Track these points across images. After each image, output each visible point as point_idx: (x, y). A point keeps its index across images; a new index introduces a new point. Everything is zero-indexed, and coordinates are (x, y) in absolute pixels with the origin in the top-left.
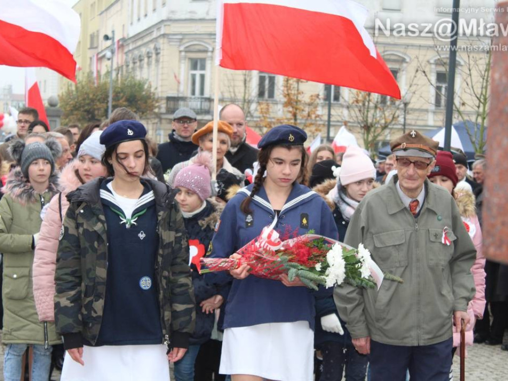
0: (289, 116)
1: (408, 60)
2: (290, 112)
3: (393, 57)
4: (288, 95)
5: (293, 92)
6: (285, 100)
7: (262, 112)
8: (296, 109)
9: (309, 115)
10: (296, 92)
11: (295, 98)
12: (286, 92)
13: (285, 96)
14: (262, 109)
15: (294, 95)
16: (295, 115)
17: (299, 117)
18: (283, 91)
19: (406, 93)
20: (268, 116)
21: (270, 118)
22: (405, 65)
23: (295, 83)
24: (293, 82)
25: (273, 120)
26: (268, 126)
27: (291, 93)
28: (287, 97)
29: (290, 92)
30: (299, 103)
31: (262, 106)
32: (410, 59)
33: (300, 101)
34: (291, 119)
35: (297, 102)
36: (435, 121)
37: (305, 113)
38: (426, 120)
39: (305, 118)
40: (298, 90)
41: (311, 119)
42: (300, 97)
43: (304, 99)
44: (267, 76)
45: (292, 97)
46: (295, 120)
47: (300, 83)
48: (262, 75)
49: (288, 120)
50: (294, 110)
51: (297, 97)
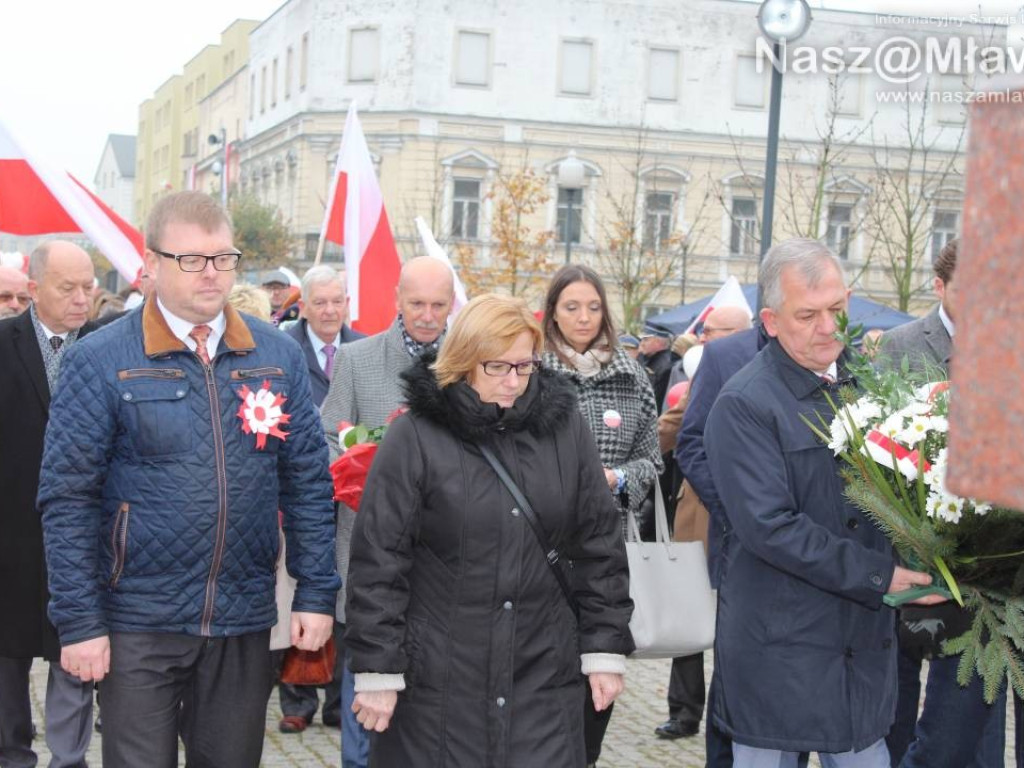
0: (505, 265)
1: (688, 179)
2: (506, 260)
3: (668, 175)
4: (504, 232)
5: (510, 228)
6: (498, 240)
7: (462, 260)
8: (516, 255)
9: (536, 264)
10: (515, 229)
11: (514, 236)
12: (500, 229)
13: (499, 236)
14: (462, 255)
15: (513, 232)
16: (514, 264)
17: (520, 267)
18: (494, 226)
19: (691, 231)
20: (471, 266)
22: (684, 187)
23: (513, 214)
24: (512, 211)
27: (508, 230)
28: (502, 235)
29: (506, 227)
30: (519, 246)
31: (463, 251)
32: (692, 177)
33: (523, 243)
34: (508, 270)
35: (518, 243)
37: (530, 261)
39: (529, 270)
40: (518, 225)
41: (540, 271)
42: (522, 237)
43: (527, 239)
44: (466, 202)
45: (509, 236)
46: (515, 272)
47: (522, 214)
48: (459, 200)
49: (504, 272)
50: (513, 256)
51: (517, 237)
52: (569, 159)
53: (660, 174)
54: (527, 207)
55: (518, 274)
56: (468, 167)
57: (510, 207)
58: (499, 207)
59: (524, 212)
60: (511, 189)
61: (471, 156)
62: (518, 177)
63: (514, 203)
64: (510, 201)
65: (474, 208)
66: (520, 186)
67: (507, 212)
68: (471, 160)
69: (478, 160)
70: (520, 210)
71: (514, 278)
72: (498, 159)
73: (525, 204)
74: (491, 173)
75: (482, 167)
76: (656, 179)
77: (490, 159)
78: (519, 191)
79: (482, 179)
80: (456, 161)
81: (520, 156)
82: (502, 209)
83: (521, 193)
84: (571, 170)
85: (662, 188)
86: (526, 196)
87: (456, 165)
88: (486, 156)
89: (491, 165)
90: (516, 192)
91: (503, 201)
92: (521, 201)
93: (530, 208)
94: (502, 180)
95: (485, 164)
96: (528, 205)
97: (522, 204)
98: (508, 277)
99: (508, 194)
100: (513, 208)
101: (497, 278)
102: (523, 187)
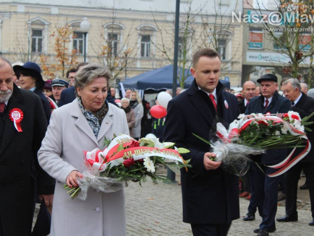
0: (60, 63)
1: (124, 28)
2: (60, 61)
3: (117, 26)
4: (59, 50)
5: (61, 48)
6: (56, 53)
7: (42, 61)
8: (64, 59)
9: (72, 63)
10: (63, 48)
11: (63, 52)
12: (57, 48)
13: (56, 51)
14: (42, 59)
15: (62, 50)
16: (63, 63)
17: (65, 64)
18: (55, 48)
20: (46, 63)
21: (47, 65)
22: (122, 31)
23: (62, 43)
24: (61, 42)
25: (49, 66)
26: (46, 70)
27: (60, 49)
28: (58, 51)
29: (59, 48)
30: (65, 55)
31: (42, 57)
33: (66, 54)
34: (61, 65)
35: (64, 54)
36: (141, 65)
37: (70, 61)
38: (135, 64)
39: (69, 64)
40: (64, 47)
41: (73, 65)
42: (66, 51)
43: (68, 53)
44: (37, 38)
45: (61, 51)
46: (63, 65)
47: (66, 43)
48: (34, 37)
49: (59, 66)
50: (63, 59)
51: (64, 52)
52: (84, 21)
53: (114, 26)
54: (67, 40)
55: (65, 67)
56: (37, 24)
57: (61, 40)
58: (57, 39)
59: (67, 42)
60: (60, 33)
61: (38, 20)
62: (63, 28)
63: (63, 38)
64: (61, 38)
65: (40, 40)
66: (64, 32)
67: (60, 42)
68: (39, 22)
69: (42, 22)
70: (65, 41)
71: (64, 68)
72: (49, 21)
73: (67, 39)
74: (46, 26)
75: (43, 24)
76: (112, 28)
77: (46, 21)
78: (64, 33)
79: (43, 29)
80: (32, 22)
81: (64, 20)
82: (58, 41)
83: (65, 35)
85: (115, 32)
86: (67, 36)
87: (32, 24)
88: (44, 20)
89: (46, 23)
90: (63, 34)
91: (58, 38)
92: (65, 38)
93: (69, 40)
94: (57, 30)
95: (44, 23)
96: (68, 39)
97: (66, 39)
98: (61, 68)
99: (60, 35)
100: (62, 40)
101: (57, 68)
102: (66, 33)
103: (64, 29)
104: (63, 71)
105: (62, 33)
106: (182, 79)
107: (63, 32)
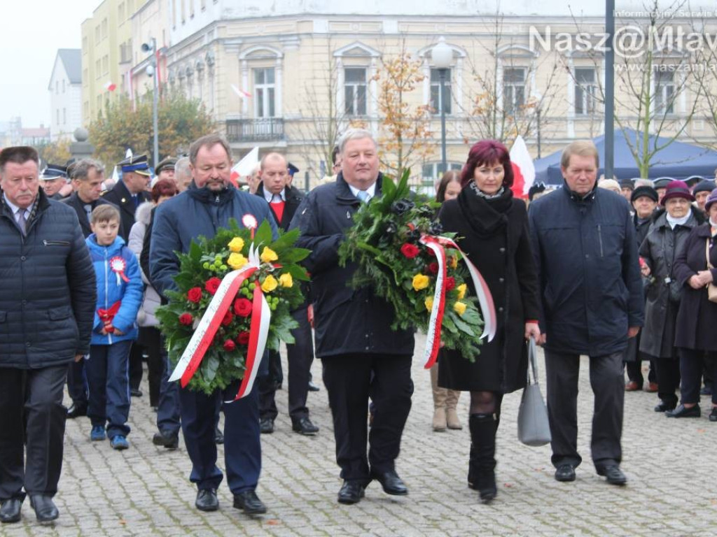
0: (391, 135)
1: (537, 55)
2: (393, 131)
3: (521, 53)
4: (389, 108)
5: (394, 104)
6: (385, 115)
8: (401, 126)
9: (417, 133)
10: (398, 104)
11: (398, 112)
12: (386, 105)
13: (384, 111)
15: (396, 107)
16: (399, 134)
17: (404, 136)
18: (382, 104)
19: (543, 97)
22: (534, 62)
23: (396, 92)
24: (394, 91)
27: (392, 106)
28: (387, 110)
29: (390, 104)
30: (402, 119)
32: (541, 53)
33: (404, 115)
34: (394, 139)
35: (400, 117)
36: (576, 132)
37: (412, 131)
38: (566, 132)
39: (412, 138)
40: (400, 101)
41: (420, 137)
42: (404, 110)
43: (408, 113)
44: (355, 86)
45: (393, 110)
46: (400, 140)
47: (403, 92)
48: (350, 84)
49: (390, 141)
50: (398, 127)
51: (400, 111)
52: (440, 45)
53: (515, 52)
54: (406, 87)
55: (404, 142)
56: (355, 57)
57: (392, 87)
58: (385, 85)
59: (405, 90)
60: (390, 71)
61: (357, 48)
62: (398, 61)
63: (397, 83)
64: (392, 82)
65: (362, 90)
66: (400, 69)
67: (391, 91)
68: (358, 52)
69: (365, 51)
70: (400, 89)
71: (400, 145)
72: (381, 49)
73: (405, 83)
74: (374, 60)
75: (367, 56)
76: (511, 57)
77: (372, 49)
78: (400, 72)
79: (368, 66)
80: (344, 53)
81: (398, 45)
82: (386, 89)
83: (401, 75)
84: (442, 53)
85: (517, 64)
86: (405, 78)
87: (346, 55)
88: (369, 47)
89: (374, 54)
90: (396, 74)
91: (387, 82)
92: (401, 82)
93: (409, 87)
94: (385, 65)
95: (370, 54)
96: (407, 84)
97: (403, 84)
98: (395, 145)
99: (391, 76)
100: (396, 87)
101: (385, 146)
102: (402, 70)
103: (399, 64)
104: (400, 151)
105: (395, 72)
106: (642, 157)
107: (397, 71)
